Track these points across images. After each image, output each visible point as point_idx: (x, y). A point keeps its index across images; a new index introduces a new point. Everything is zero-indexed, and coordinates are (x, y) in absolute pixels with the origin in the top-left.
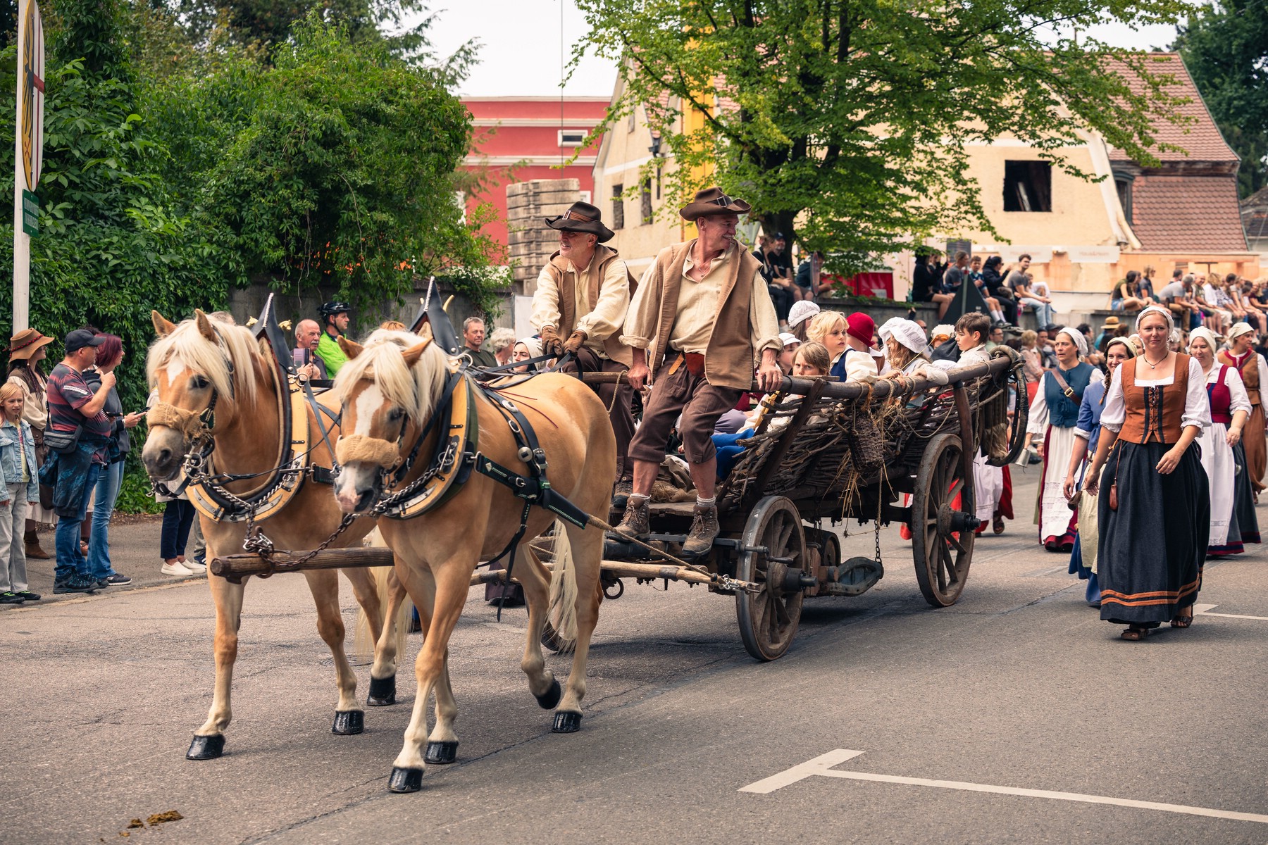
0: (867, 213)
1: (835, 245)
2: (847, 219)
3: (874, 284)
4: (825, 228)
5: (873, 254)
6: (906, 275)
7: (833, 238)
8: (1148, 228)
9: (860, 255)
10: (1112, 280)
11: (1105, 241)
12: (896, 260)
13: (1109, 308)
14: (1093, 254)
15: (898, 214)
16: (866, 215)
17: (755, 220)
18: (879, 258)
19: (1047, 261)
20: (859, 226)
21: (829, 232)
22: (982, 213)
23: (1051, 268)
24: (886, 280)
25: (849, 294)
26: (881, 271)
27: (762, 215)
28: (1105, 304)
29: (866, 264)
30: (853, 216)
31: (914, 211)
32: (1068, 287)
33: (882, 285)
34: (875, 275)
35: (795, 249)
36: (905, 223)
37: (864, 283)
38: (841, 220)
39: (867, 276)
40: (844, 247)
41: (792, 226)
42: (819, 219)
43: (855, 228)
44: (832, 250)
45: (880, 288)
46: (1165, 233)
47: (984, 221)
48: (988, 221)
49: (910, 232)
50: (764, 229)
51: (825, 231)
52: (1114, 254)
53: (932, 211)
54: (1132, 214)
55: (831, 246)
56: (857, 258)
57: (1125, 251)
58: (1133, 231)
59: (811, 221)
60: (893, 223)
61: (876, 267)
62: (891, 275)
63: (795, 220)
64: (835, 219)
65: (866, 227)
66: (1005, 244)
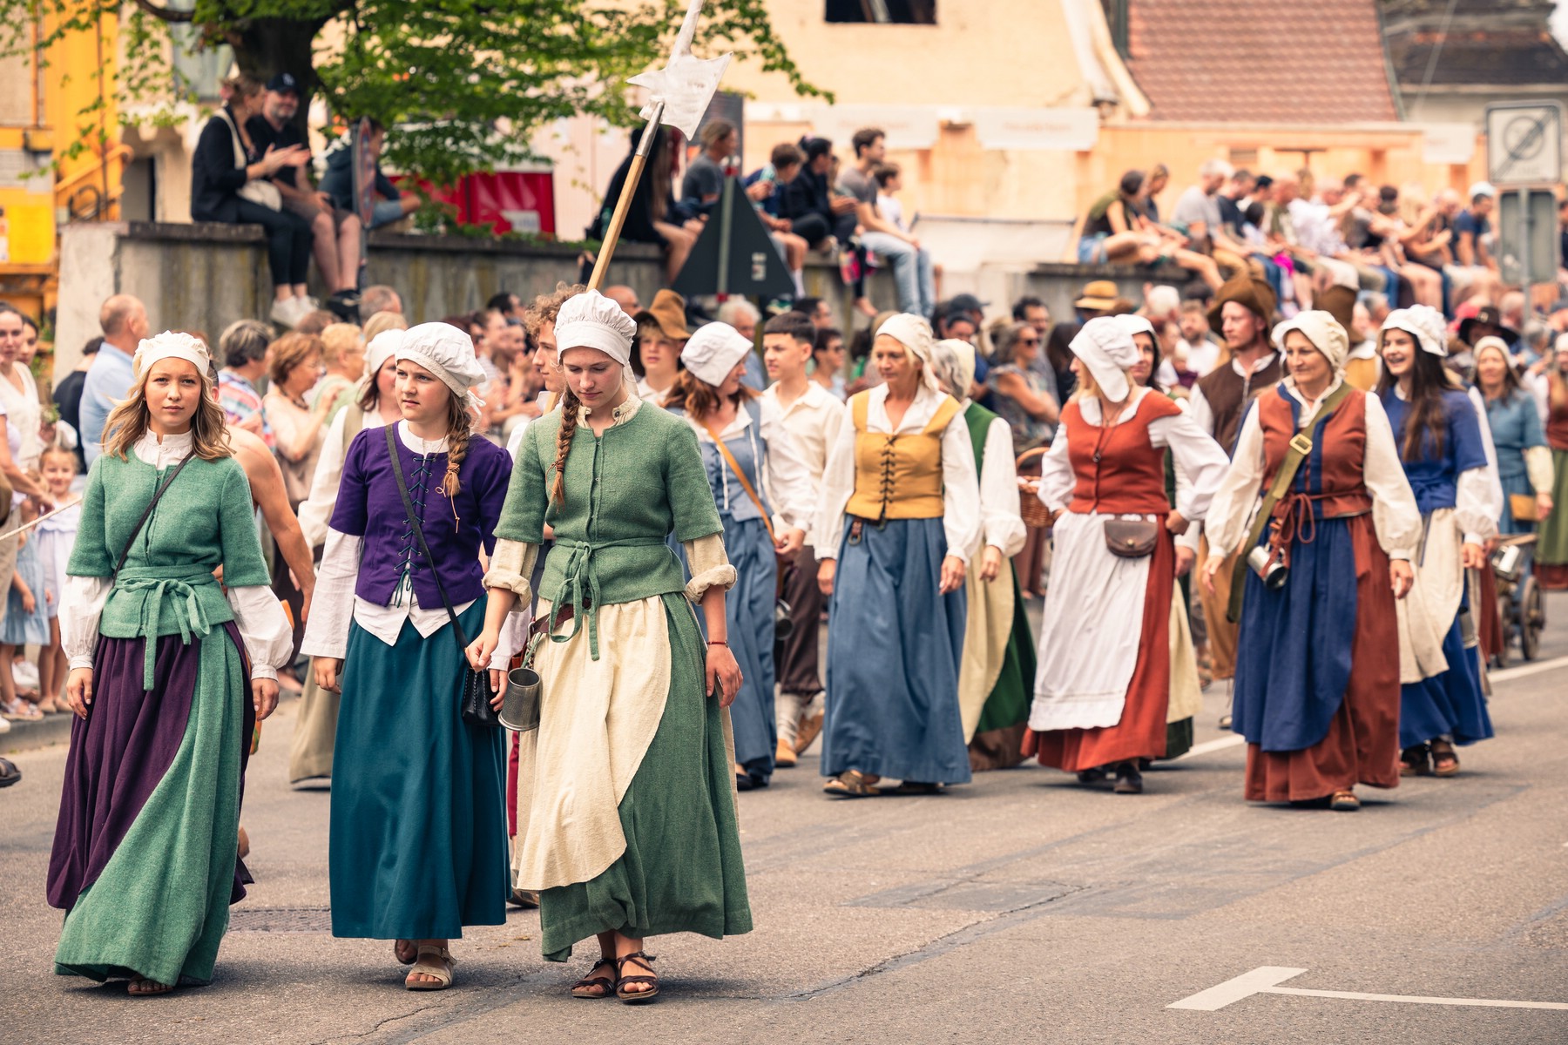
0: (491, 26)
1: (414, 102)
2: (441, 41)
3: (508, 199)
4: (388, 63)
5: (504, 125)
6: (586, 178)
7: (410, 87)
8: (1166, 65)
9: (475, 128)
10: (1081, 190)
11: (1064, 98)
12: (564, 140)
13: (1071, 257)
14: (1036, 128)
15: (564, 29)
16: (488, 33)
17: (218, 43)
18: (521, 137)
19: (924, 143)
20: (470, 58)
21: (401, 71)
22: (766, 28)
23: (936, 162)
24: (540, 189)
25: (448, 223)
26: (525, 167)
27: (235, 31)
28: (1064, 248)
29: (486, 149)
30: (456, 34)
31: (601, 21)
32: (975, 205)
33: (529, 199)
34: (510, 179)
35: (318, 112)
36: (581, 51)
37: (484, 197)
38: (429, 44)
39: (492, 182)
40: (438, 107)
41: (309, 59)
42: (375, 40)
43: (465, 61)
44: (402, 117)
45: (521, 205)
46: (1205, 77)
47: (771, 48)
48: (780, 48)
49: (594, 73)
50: (241, 68)
51: (390, 69)
52: (1085, 128)
53: (648, 21)
54: (1127, 31)
55: (403, 108)
56: (468, 135)
57: (1111, 121)
58: (1131, 73)
59: (356, 48)
60: (556, 49)
61: (515, 157)
62: (548, 179)
63: (316, 43)
64: (415, 42)
65: (489, 60)
66: (821, 101)
